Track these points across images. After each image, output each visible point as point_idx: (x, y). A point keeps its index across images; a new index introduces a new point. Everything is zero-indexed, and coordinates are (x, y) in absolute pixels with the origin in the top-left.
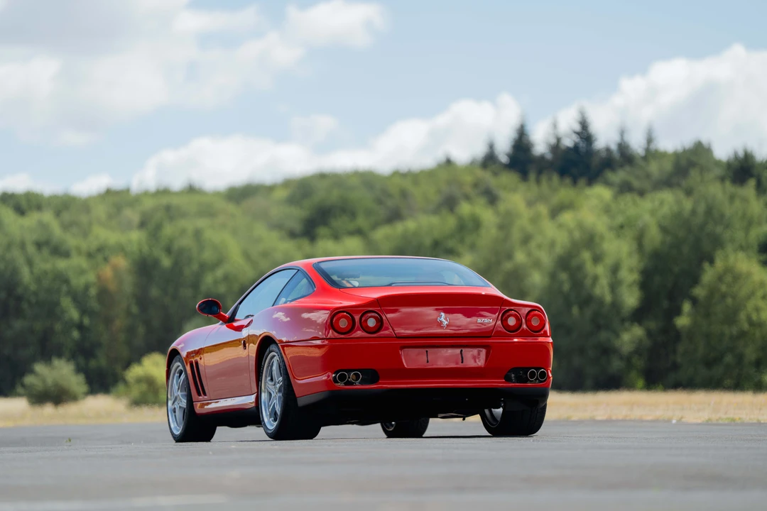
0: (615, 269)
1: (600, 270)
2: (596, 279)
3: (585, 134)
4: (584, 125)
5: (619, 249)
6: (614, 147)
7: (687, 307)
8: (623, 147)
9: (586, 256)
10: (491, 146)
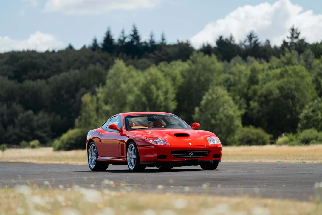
0: (166, 93)
1: (160, 93)
2: (158, 96)
3: (135, 36)
4: (135, 32)
5: (166, 84)
6: (148, 42)
7: (197, 109)
8: (152, 42)
9: (153, 87)
10: (95, 41)
